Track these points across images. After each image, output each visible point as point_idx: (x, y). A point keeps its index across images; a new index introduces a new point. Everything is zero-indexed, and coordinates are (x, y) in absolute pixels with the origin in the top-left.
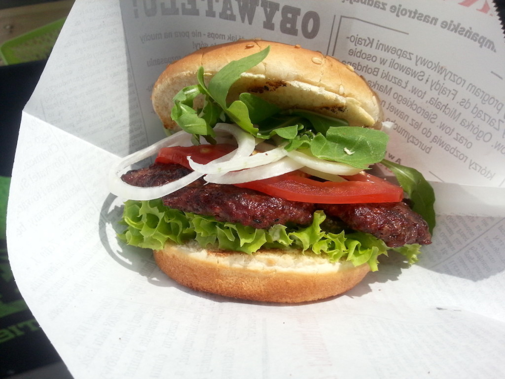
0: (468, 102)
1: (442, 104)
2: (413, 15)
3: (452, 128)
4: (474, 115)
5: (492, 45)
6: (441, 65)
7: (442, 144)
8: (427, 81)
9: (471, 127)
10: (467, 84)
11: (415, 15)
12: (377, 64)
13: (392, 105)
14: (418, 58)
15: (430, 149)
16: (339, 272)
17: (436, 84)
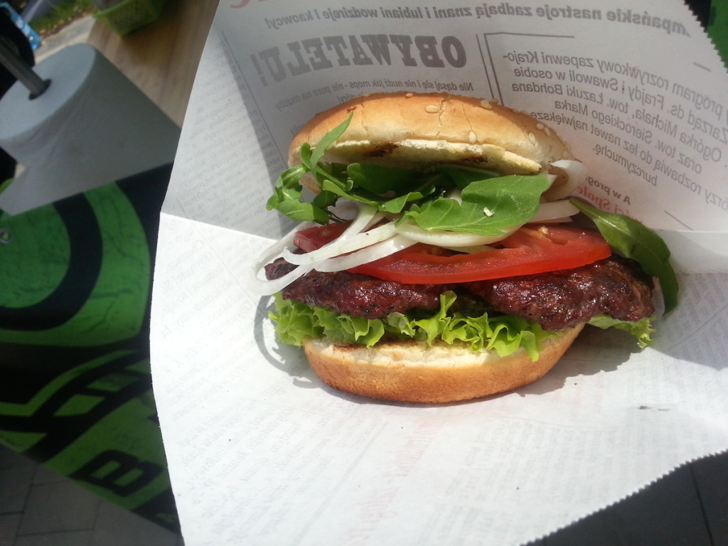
0: (680, 110)
1: (652, 117)
2: (567, 13)
3: (673, 148)
4: (693, 126)
5: (681, 29)
6: (632, 65)
7: (667, 171)
8: (623, 89)
9: (693, 143)
10: (671, 85)
11: (568, 12)
12: (555, 81)
13: (595, 127)
14: (600, 63)
15: (656, 180)
16: (485, 365)
17: (635, 92)
